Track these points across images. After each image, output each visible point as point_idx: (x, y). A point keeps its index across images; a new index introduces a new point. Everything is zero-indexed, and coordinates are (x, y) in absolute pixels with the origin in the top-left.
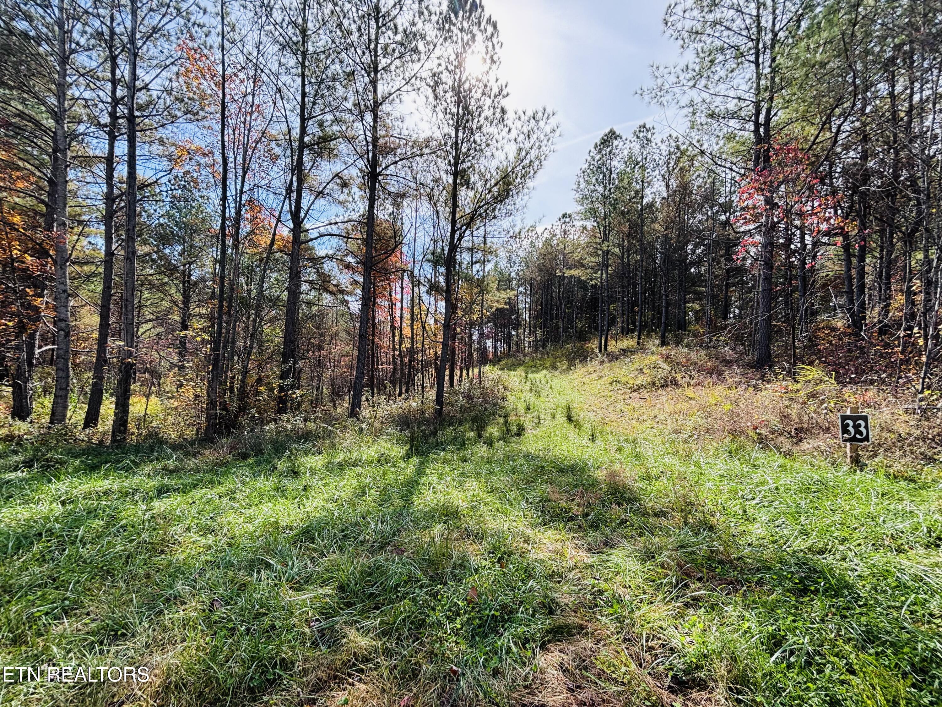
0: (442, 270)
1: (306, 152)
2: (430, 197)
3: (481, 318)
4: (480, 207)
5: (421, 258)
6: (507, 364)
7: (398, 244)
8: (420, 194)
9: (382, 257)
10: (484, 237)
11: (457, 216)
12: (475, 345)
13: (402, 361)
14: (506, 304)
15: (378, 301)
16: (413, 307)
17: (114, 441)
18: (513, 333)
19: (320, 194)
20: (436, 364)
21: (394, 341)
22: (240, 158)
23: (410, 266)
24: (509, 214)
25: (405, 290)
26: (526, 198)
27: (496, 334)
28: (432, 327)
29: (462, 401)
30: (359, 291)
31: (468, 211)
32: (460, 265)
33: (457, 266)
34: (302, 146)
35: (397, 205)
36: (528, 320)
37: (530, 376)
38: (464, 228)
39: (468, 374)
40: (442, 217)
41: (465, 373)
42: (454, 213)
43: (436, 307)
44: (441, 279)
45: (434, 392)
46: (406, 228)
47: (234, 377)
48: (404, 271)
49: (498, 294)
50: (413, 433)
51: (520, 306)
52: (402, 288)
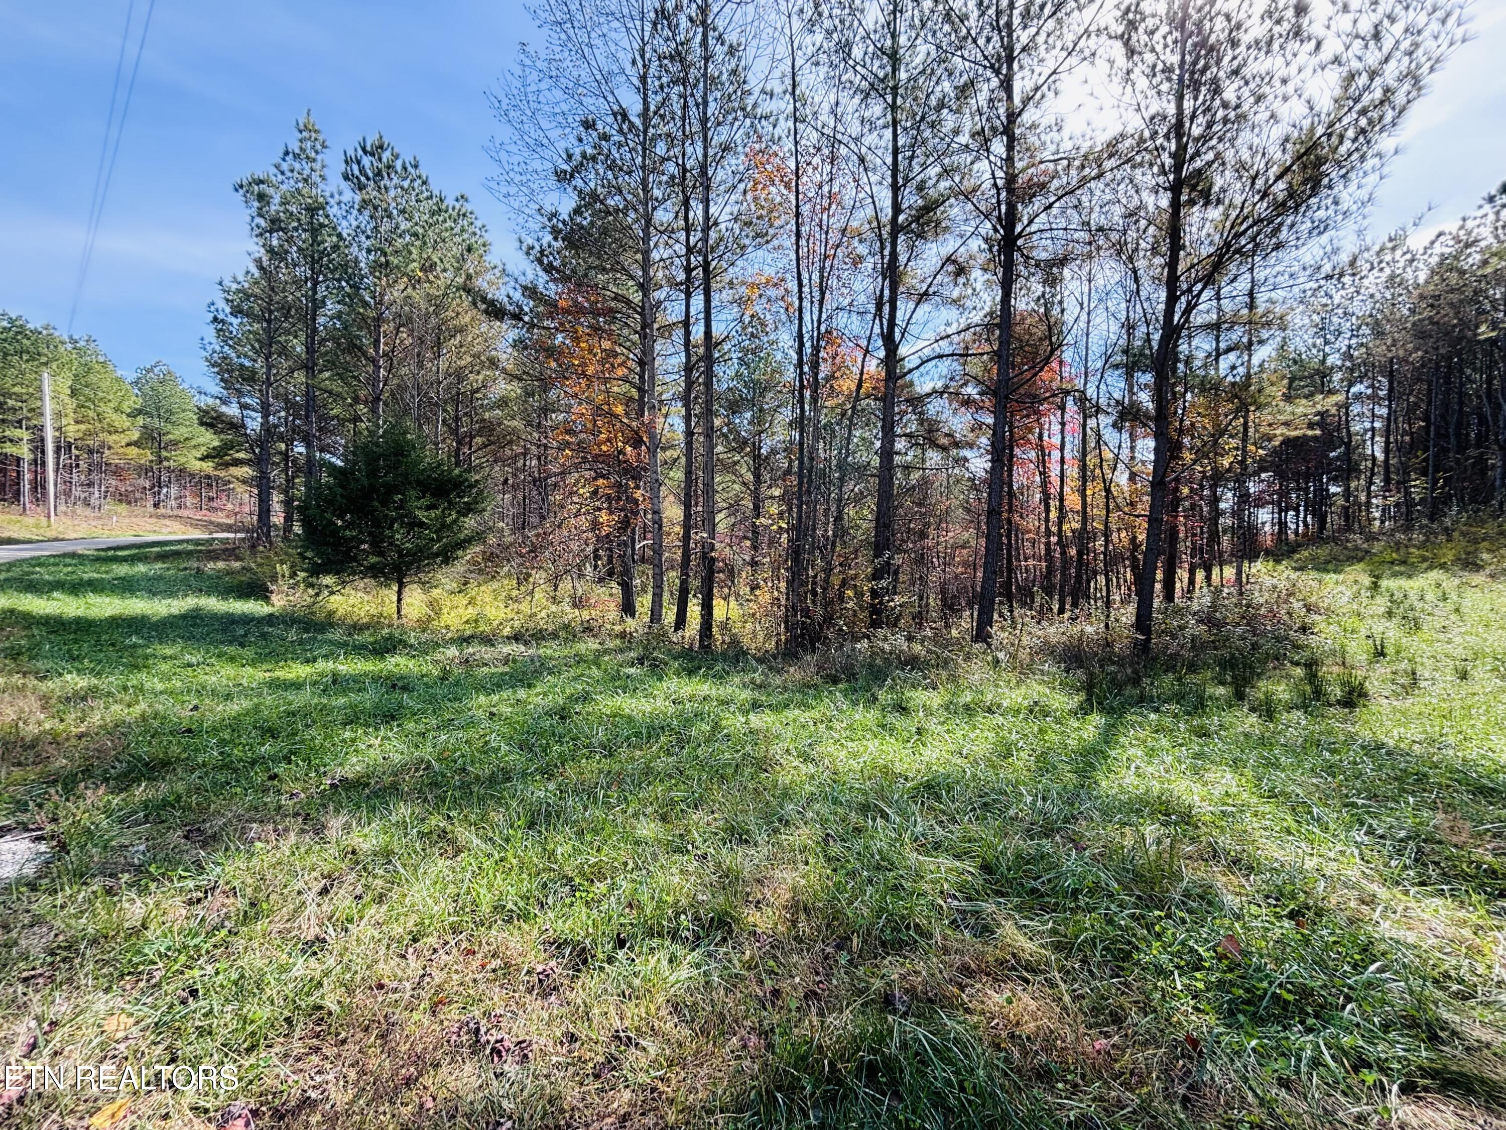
0: (1147, 378)
1: (901, 238)
2: (1119, 249)
3: (1242, 462)
4: (1238, 236)
5: (1099, 364)
6: (1313, 559)
7: (1056, 347)
8: (1099, 248)
9: (1028, 375)
10: (1251, 294)
11: (1181, 267)
12: (1226, 521)
13: (1063, 553)
14: (1311, 426)
15: (1017, 451)
16: (1084, 454)
17: (702, 646)
18: (1333, 489)
19: (923, 297)
20: (1134, 559)
21: (1047, 520)
22: (816, 277)
23: (1079, 383)
24: (1320, 228)
25: (1068, 427)
26: (1373, 178)
27: (1284, 494)
28: (1126, 489)
29: (1194, 628)
30: (984, 441)
31: (1206, 250)
32: (1188, 362)
33: (1181, 366)
34: (896, 229)
35: (1051, 281)
36: (1380, 456)
37: (1384, 583)
38: (1199, 286)
39: (1208, 578)
40: (1145, 281)
41: (1200, 575)
42: (1172, 264)
43: (1132, 449)
44: (1145, 399)
45: (1132, 609)
46: (1069, 318)
47: (815, 577)
48: (1067, 393)
49: (1289, 409)
50: (1091, 675)
51: (1356, 427)
52: (1063, 424)
